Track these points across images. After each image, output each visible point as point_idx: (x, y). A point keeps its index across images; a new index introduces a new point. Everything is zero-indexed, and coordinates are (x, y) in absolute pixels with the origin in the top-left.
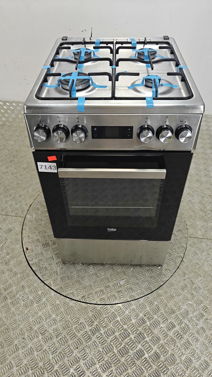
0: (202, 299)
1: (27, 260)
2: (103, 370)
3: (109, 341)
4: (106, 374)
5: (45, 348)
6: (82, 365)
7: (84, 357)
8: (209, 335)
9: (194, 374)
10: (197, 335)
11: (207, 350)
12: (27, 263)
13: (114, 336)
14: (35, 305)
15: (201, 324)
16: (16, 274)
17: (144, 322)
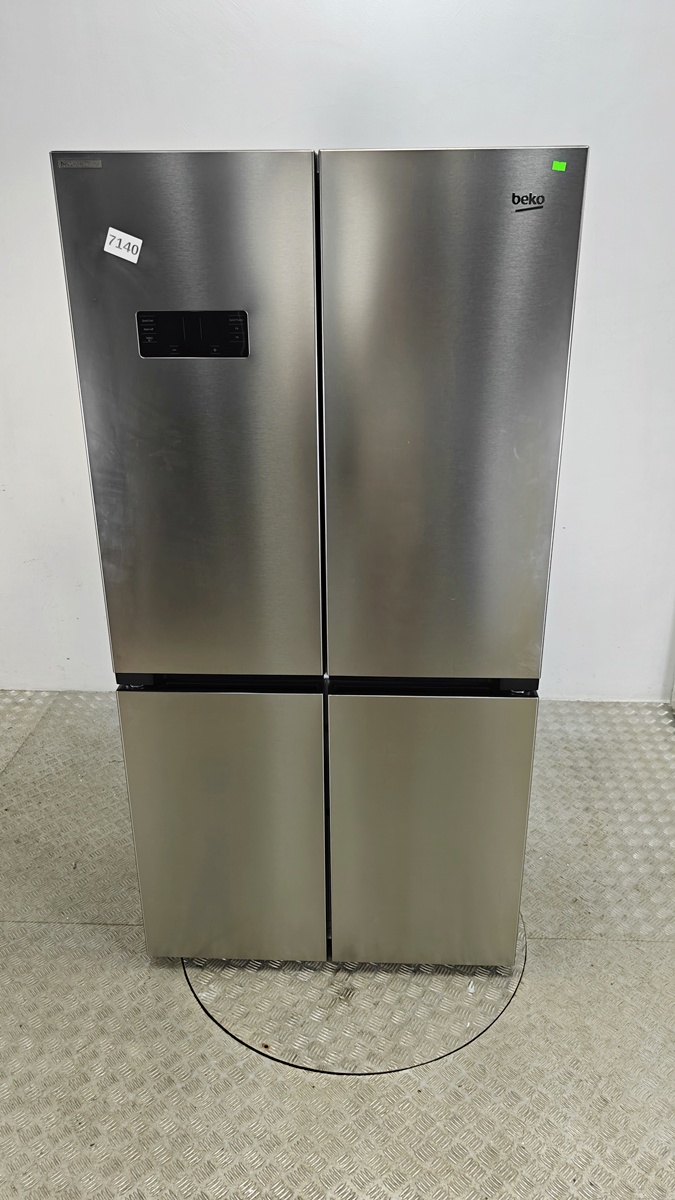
0: (567, 1047)
1: (202, 1007)
2: (391, 1186)
3: (395, 1138)
4: (399, 1192)
5: (268, 1162)
6: (349, 1183)
7: (351, 1169)
8: (588, 1107)
9: (567, 1174)
10: (565, 1110)
11: (585, 1133)
12: (204, 1013)
13: (404, 1127)
14: (235, 1087)
15: (570, 1089)
16: (183, 1034)
17: (458, 1096)
